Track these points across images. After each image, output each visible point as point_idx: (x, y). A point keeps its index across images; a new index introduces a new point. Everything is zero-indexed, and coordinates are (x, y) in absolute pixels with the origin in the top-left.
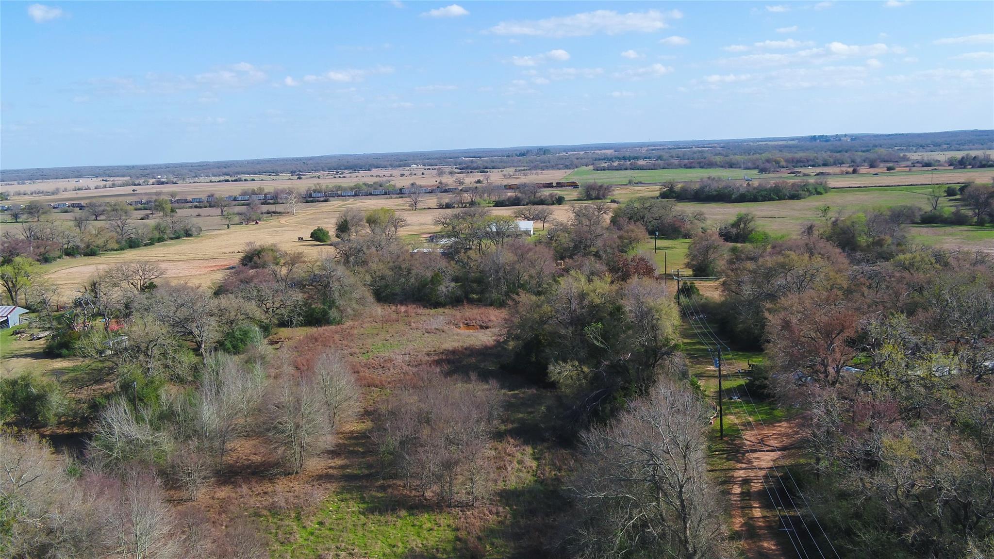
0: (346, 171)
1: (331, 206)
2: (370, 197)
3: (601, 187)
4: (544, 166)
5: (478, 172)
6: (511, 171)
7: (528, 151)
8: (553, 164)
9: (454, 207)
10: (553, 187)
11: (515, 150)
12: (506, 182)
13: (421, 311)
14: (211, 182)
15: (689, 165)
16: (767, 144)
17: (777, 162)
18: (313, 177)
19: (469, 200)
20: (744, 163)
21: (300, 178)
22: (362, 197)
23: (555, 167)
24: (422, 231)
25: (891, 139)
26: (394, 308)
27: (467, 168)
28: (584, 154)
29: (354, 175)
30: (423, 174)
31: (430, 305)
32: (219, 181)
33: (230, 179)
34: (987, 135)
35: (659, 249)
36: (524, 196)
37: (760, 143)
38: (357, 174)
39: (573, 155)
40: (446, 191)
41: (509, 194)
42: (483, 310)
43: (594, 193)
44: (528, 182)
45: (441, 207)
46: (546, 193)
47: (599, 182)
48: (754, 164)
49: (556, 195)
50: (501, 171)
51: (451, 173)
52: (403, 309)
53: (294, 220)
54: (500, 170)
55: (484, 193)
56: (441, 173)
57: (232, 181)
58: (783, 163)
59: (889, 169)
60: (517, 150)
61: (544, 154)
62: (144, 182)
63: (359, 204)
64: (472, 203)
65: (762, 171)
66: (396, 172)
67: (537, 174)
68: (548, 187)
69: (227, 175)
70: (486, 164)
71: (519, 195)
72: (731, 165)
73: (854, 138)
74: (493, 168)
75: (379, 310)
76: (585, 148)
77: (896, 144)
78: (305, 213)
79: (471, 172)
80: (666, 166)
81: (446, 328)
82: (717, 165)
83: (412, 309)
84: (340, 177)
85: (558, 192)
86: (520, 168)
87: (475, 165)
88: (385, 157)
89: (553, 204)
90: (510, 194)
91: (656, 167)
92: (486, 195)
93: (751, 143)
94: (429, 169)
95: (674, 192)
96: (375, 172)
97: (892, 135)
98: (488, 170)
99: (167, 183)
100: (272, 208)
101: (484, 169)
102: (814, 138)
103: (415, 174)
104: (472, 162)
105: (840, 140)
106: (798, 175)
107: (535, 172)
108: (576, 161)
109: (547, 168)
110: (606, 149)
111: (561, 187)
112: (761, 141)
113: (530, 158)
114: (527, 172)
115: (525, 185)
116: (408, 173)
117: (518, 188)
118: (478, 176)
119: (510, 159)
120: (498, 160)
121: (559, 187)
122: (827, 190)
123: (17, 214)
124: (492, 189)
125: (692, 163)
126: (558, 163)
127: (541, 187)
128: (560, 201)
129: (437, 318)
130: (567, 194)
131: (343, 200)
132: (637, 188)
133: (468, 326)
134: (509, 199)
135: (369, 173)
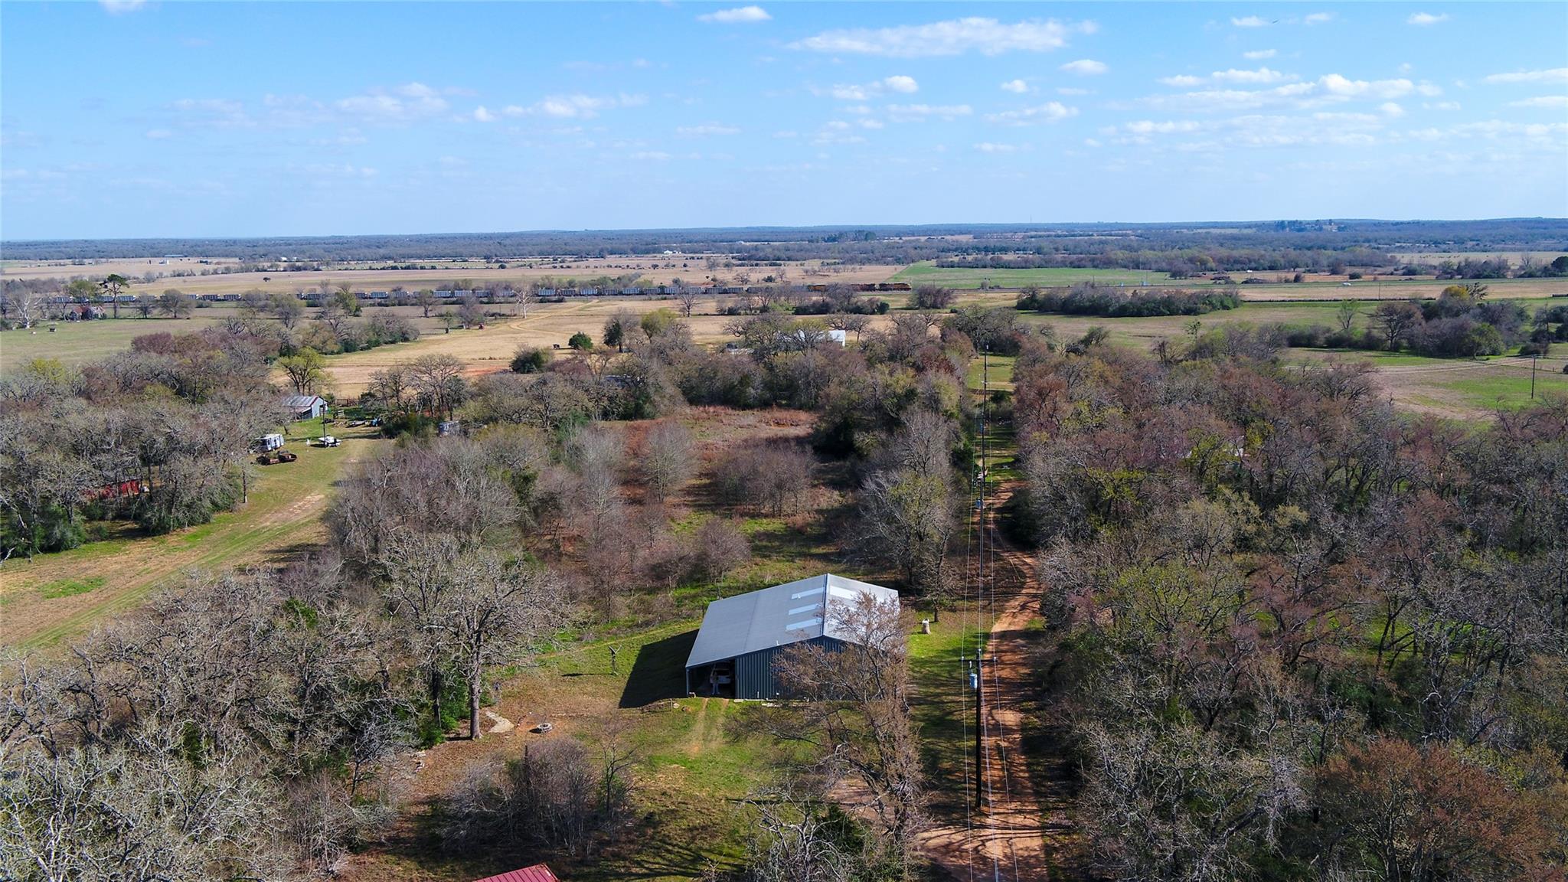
0: (568, 258)
1: (569, 308)
2: (620, 297)
3: (939, 291)
4: (864, 258)
5: (766, 265)
6: (815, 264)
7: (841, 235)
8: (877, 255)
9: (739, 314)
10: (874, 290)
11: (822, 230)
12: (809, 281)
13: (730, 411)
14: (371, 269)
15: (1077, 263)
16: (1208, 233)
17: (1203, 263)
18: (522, 266)
19: (761, 304)
20: (1156, 262)
21: (502, 267)
22: (608, 297)
23: (881, 260)
24: (706, 341)
25: (1399, 230)
26: (701, 409)
27: (751, 258)
28: (926, 241)
29: (583, 264)
30: (685, 266)
31: (739, 407)
32: (383, 269)
33: (399, 265)
34: (1545, 229)
35: (991, 365)
36: (834, 301)
37: (1199, 231)
38: (585, 263)
39: (910, 242)
40: (725, 292)
41: (814, 298)
42: (792, 412)
43: (929, 299)
44: (840, 282)
45: (722, 313)
46: (864, 298)
47: (938, 285)
48: (1171, 264)
49: (878, 301)
50: (801, 265)
51: (727, 265)
52: (712, 409)
53: (529, 325)
54: (799, 262)
55: (780, 296)
56: (712, 266)
57: (402, 268)
58: (1212, 264)
59: (1353, 277)
60: (824, 232)
61: (866, 239)
62: (271, 267)
63: (607, 307)
64: (764, 309)
65: (1175, 274)
66: (646, 261)
67: (853, 270)
68: (868, 290)
69: (390, 258)
70: (778, 253)
71: (828, 300)
72: (1137, 265)
73: (1343, 226)
74: (789, 259)
75: (688, 410)
76: (929, 231)
77: (1400, 238)
78: (538, 316)
79: (757, 265)
80: (1044, 263)
81: (758, 425)
82: (1117, 263)
83: (720, 409)
84: (562, 267)
85: (881, 297)
86: (829, 261)
87: (761, 254)
88: (620, 236)
89: (873, 313)
90: (816, 298)
91: (1028, 264)
92: (783, 298)
93: (1185, 231)
94: (693, 258)
95: (1036, 301)
96: (611, 260)
97: (1402, 223)
98: (782, 262)
99: (305, 269)
100: (494, 308)
101: (775, 261)
102: (1281, 225)
103: (674, 266)
104: (756, 248)
105: (1321, 229)
106: (1218, 282)
107: (850, 267)
108: (913, 252)
109: (869, 261)
110: (961, 233)
111: (887, 290)
112: (1201, 228)
113: (843, 245)
114: (839, 266)
115: (836, 286)
116: (661, 264)
117: (826, 290)
118: (767, 271)
119: (814, 245)
120: (797, 247)
121: (884, 290)
122: (1237, 303)
123: (146, 308)
124: (788, 291)
125: (1082, 259)
126: (886, 253)
127: (857, 290)
128: (882, 309)
129: (749, 418)
130: (893, 301)
131: (584, 301)
132: (990, 295)
133: (778, 424)
134: (814, 305)
135: (601, 262)
